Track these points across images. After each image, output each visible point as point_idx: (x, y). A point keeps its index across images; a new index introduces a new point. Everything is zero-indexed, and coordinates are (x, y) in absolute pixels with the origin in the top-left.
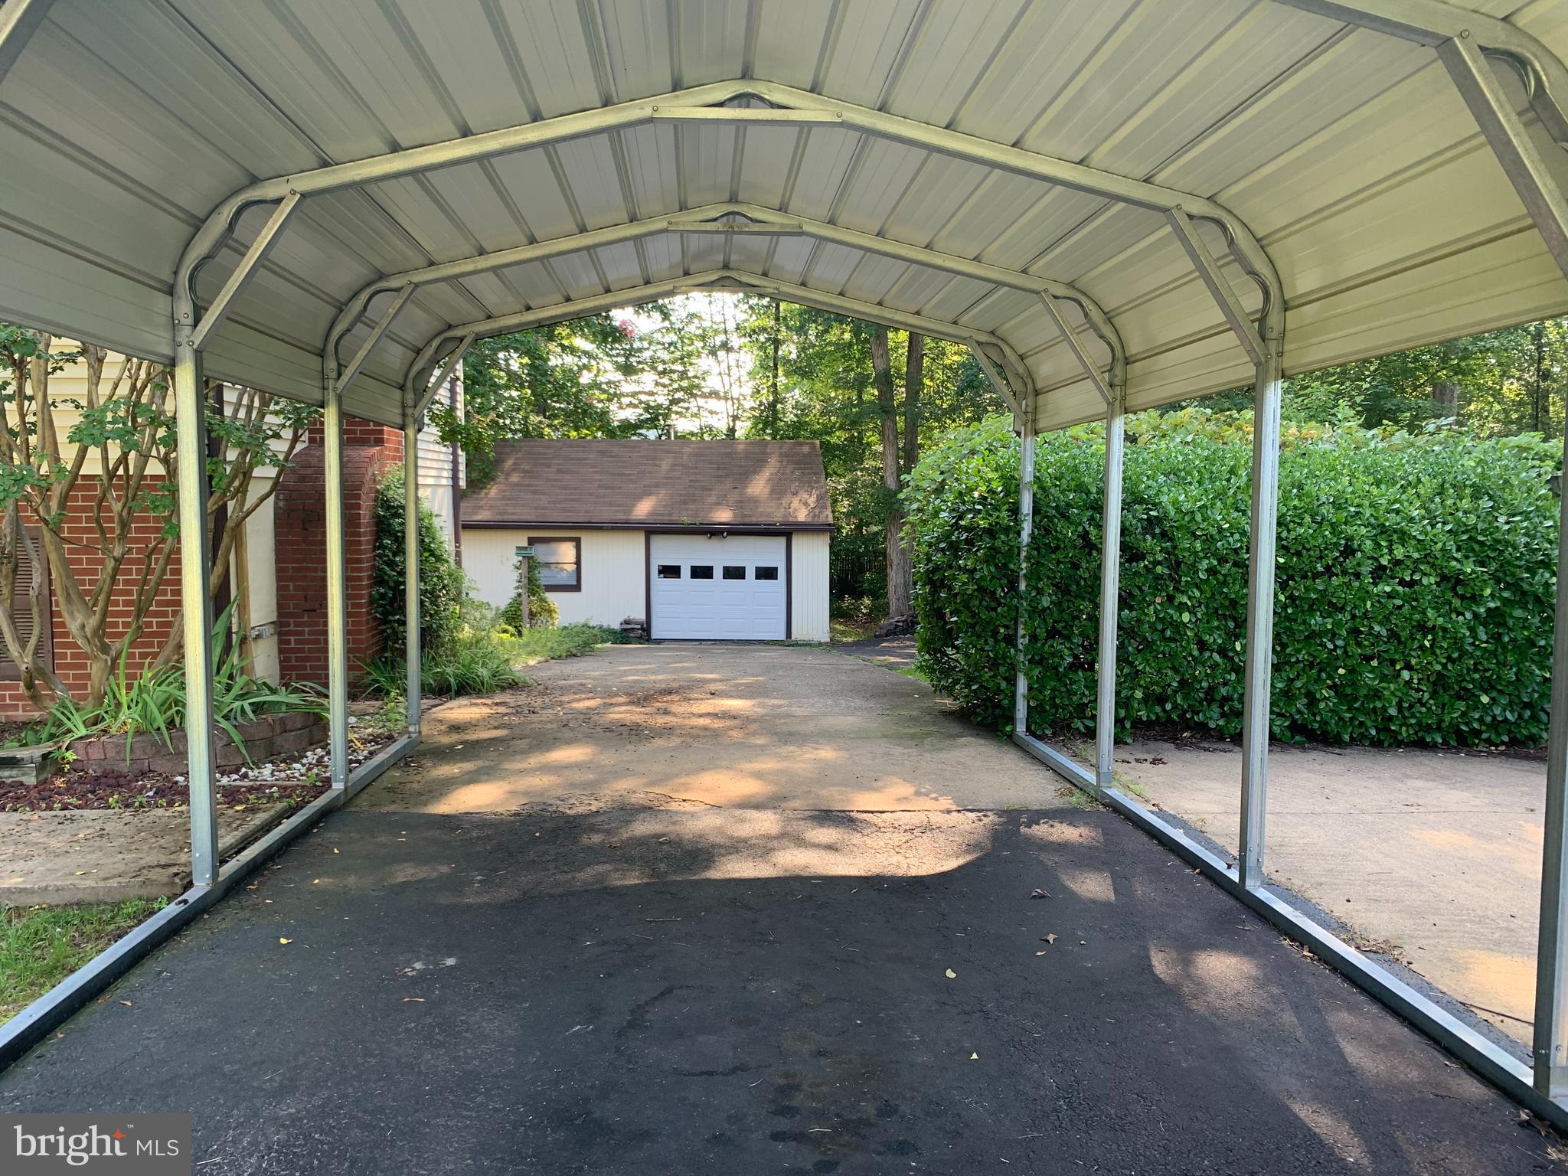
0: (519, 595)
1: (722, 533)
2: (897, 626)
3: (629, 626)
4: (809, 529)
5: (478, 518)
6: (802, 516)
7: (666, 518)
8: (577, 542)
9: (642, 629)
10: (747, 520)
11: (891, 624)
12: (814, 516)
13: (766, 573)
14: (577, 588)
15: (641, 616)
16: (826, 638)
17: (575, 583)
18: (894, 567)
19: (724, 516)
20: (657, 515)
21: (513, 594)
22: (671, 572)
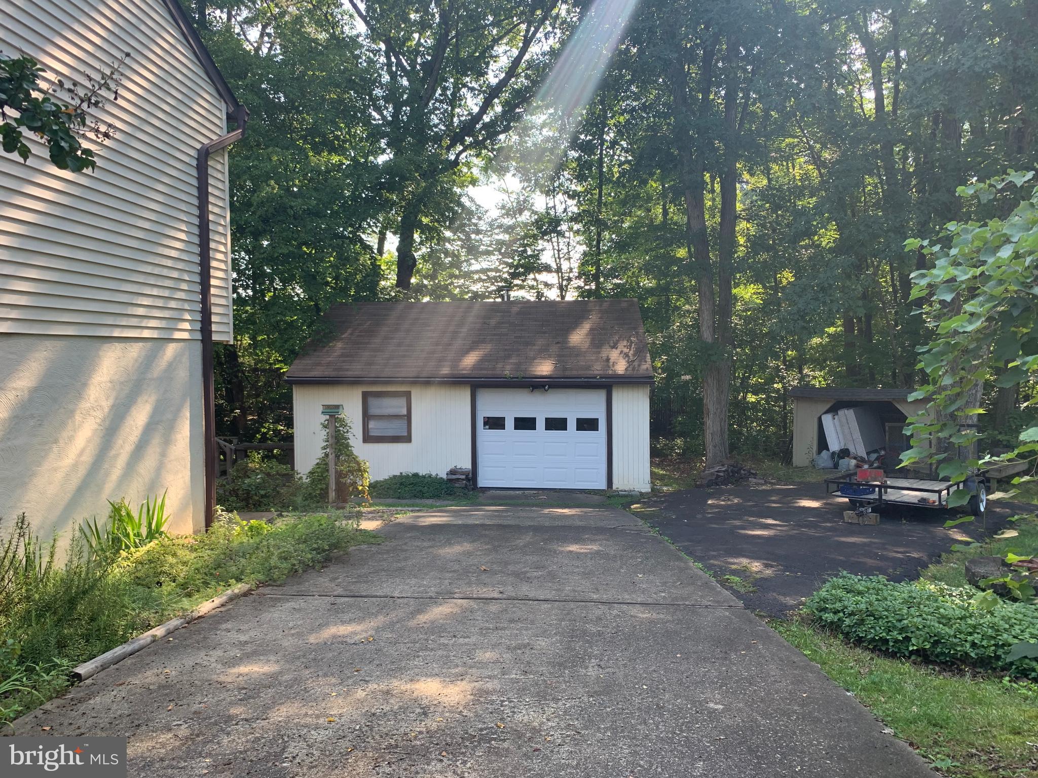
0: (327, 455)
1: (544, 386)
2: (718, 476)
3: (454, 477)
4: (629, 381)
5: (312, 374)
6: (621, 367)
7: (490, 372)
8: (408, 395)
9: (467, 479)
10: (568, 373)
11: (712, 474)
12: (633, 369)
13: (588, 425)
14: (408, 439)
15: (467, 465)
16: (646, 488)
17: (406, 434)
18: (711, 416)
19: (545, 368)
20: (481, 369)
21: (320, 454)
22: (496, 423)
